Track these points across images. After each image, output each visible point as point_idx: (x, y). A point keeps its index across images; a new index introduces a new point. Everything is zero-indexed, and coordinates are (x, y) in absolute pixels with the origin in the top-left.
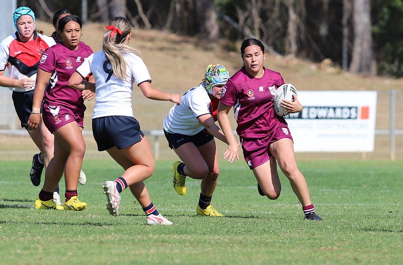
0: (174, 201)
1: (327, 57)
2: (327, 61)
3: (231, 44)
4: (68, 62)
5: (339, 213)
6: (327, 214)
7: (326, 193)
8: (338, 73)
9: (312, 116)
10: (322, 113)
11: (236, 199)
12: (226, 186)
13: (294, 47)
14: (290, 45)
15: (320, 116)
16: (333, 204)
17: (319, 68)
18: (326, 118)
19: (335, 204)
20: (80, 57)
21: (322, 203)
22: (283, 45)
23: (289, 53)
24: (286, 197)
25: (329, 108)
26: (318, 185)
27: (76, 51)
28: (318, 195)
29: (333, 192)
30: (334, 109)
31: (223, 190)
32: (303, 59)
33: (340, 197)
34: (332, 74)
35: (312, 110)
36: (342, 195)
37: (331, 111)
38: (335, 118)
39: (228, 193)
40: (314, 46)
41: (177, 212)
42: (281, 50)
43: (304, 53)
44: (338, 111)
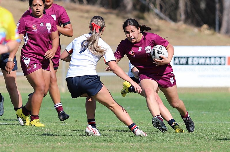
0: (103, 120)
1: (205, 23)
2: (205, 26)
3: (141, 15)
4: (34, 26)
5: (213, 128)
6: (205, 129)
7: (205, 115)
8: (213, 34)
9: (195, 63)
10: (202, 61)
11: (144, 119)
12: (137, 110)
13: (183, 17)
14: (180, 15)
15: (200, 63)
16: (209, 122)
17: (200, 31)
18: (205, 64)
19: (210, 122)
20: (43, 23)
21: (201, 121)
22: (175, 15)
23: (180, 21)
24: (177, 117)
25: (206, 58)
26: (199, 109)
27: (40, 19)
28: (199, 116)
29: (209, 114)
30: (210, 58)
31: (135, 113)
32: (189, 24)
33: (213, 117)
34: (208, 35)
35: (195, 59)
36: (215, 116)
37: (208, 59)
38: (211, 64)
39: (139, 115)
40: (197, 16)
41: (105, 128)
42: (174, 19)
43: (190, 21)
44: (213, 59)
